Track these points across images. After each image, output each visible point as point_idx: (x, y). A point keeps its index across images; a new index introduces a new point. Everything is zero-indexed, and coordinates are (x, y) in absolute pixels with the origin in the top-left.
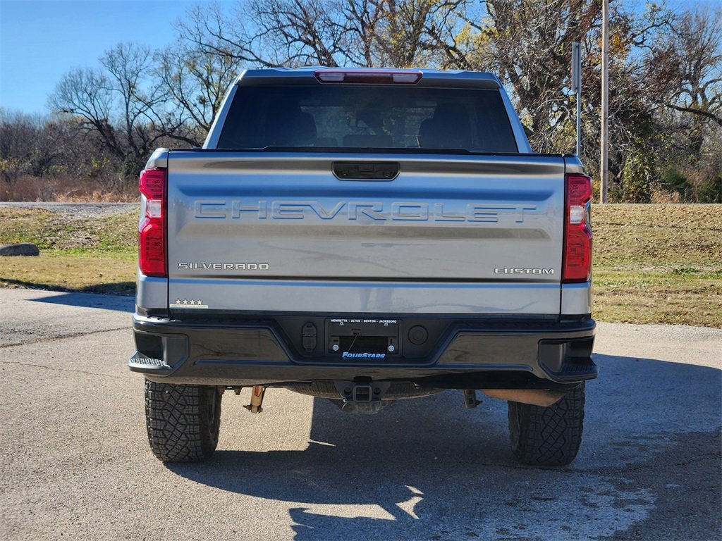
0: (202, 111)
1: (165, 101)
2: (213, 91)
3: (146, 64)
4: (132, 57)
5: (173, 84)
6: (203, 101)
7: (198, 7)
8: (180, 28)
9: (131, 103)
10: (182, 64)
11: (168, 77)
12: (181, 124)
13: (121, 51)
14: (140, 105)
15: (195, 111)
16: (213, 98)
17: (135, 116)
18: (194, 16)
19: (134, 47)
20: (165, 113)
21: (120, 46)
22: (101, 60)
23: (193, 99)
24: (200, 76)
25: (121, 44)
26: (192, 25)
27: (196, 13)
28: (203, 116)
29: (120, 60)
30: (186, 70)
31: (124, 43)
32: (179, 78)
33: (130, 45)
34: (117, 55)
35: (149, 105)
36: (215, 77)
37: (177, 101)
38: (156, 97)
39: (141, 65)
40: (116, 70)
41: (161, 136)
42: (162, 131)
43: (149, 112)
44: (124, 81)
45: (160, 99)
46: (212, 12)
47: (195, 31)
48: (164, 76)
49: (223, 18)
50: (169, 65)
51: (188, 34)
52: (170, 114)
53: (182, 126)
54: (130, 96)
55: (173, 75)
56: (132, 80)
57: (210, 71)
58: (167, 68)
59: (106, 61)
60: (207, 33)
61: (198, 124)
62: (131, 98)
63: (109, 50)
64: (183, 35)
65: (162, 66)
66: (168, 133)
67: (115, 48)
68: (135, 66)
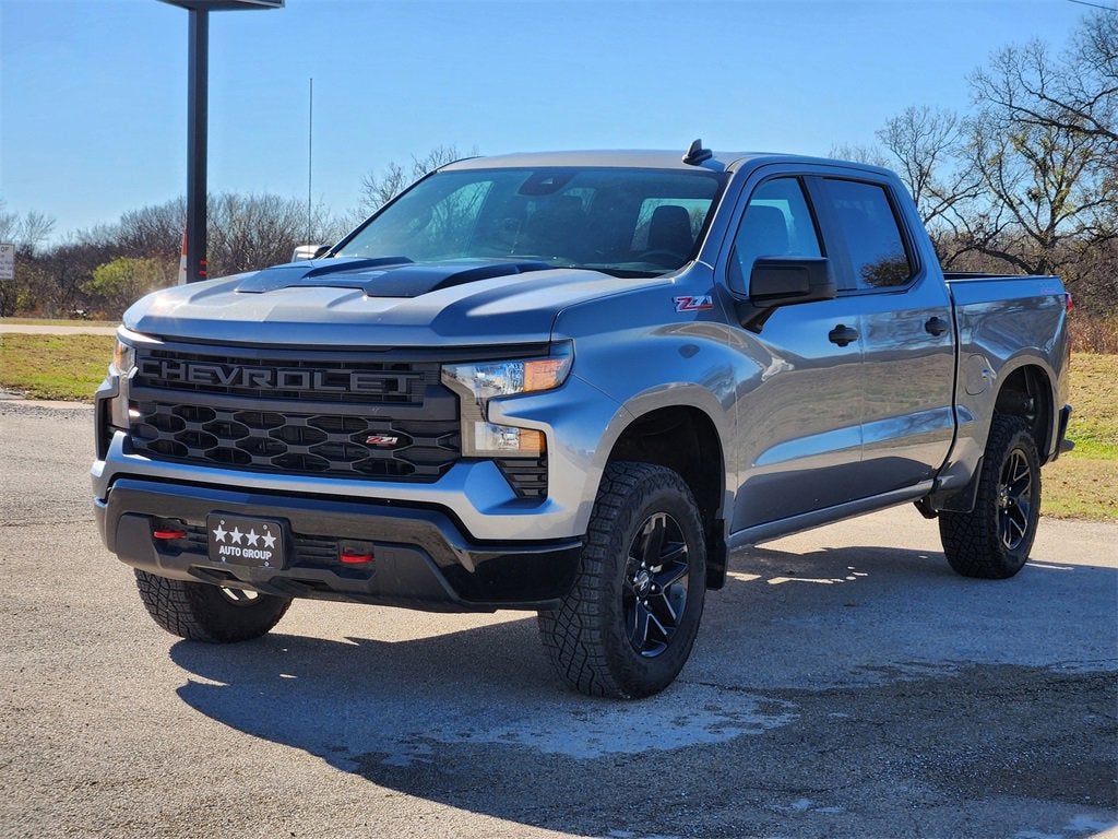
0: (1034, 212)
1: (975, 196)
2: (1053, 179)
3: (947, 139)
4: (928, 127)
5: (989, 169)
6: (1035, 197)
7: (1009, 50)
8: (979, 83)
9: (921, 198)
10: (1005, 140)
11: (982, 158)
12: (997, 231)
13: (912, 120)
14: (935, 202)
15: (1023, 211)
16: (1053, 192)
17: (927, 220)
18: (1003, 65)
19: (933, 114)
20: (974, 215)
21: (910, 112)
22: (880, 133)
23: (1019, 192)
24: (1032, 156)
25: (913, 108)
26: (998, 79)
27: (1006, 60)
28: (1036, 219)
29: (909, 133)
30: (1010, 147)
31: (918, 109)
32: (999, 161)
33: (927, 110)
34: (904, 126)
35: (950, 202)
36: (1058, 157)
37: (993, 196)
38: (961, 190)
39: (940, 141)
40: (901, 148)
41: (965, 250)
42: (968, 243)
43: (949, 213)
44: (913, 166)
45: (966, 194)
46: (1031, 58)
47: (1002, 87)
48: (975, 157)
49: (1048, 66)
50: (984, 141)
51: (991, 91)
52: (983, 217)
53: (999, 235)
54: (920, 188)
55: (989, 156)
56: (926, 165)
57: (1050, 150)
58: (981, 147)
59: (887, 135)
60: (1021, 91)
61: (1027, 233)
62: (922, 192)
63: (891, 117)
64: (984, 94)
65: (973, 141)
66: (977, 247)
67: (902, 114)
68: (930, 142)
